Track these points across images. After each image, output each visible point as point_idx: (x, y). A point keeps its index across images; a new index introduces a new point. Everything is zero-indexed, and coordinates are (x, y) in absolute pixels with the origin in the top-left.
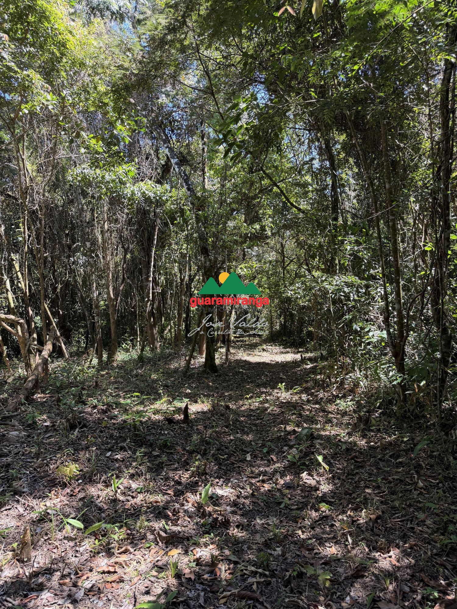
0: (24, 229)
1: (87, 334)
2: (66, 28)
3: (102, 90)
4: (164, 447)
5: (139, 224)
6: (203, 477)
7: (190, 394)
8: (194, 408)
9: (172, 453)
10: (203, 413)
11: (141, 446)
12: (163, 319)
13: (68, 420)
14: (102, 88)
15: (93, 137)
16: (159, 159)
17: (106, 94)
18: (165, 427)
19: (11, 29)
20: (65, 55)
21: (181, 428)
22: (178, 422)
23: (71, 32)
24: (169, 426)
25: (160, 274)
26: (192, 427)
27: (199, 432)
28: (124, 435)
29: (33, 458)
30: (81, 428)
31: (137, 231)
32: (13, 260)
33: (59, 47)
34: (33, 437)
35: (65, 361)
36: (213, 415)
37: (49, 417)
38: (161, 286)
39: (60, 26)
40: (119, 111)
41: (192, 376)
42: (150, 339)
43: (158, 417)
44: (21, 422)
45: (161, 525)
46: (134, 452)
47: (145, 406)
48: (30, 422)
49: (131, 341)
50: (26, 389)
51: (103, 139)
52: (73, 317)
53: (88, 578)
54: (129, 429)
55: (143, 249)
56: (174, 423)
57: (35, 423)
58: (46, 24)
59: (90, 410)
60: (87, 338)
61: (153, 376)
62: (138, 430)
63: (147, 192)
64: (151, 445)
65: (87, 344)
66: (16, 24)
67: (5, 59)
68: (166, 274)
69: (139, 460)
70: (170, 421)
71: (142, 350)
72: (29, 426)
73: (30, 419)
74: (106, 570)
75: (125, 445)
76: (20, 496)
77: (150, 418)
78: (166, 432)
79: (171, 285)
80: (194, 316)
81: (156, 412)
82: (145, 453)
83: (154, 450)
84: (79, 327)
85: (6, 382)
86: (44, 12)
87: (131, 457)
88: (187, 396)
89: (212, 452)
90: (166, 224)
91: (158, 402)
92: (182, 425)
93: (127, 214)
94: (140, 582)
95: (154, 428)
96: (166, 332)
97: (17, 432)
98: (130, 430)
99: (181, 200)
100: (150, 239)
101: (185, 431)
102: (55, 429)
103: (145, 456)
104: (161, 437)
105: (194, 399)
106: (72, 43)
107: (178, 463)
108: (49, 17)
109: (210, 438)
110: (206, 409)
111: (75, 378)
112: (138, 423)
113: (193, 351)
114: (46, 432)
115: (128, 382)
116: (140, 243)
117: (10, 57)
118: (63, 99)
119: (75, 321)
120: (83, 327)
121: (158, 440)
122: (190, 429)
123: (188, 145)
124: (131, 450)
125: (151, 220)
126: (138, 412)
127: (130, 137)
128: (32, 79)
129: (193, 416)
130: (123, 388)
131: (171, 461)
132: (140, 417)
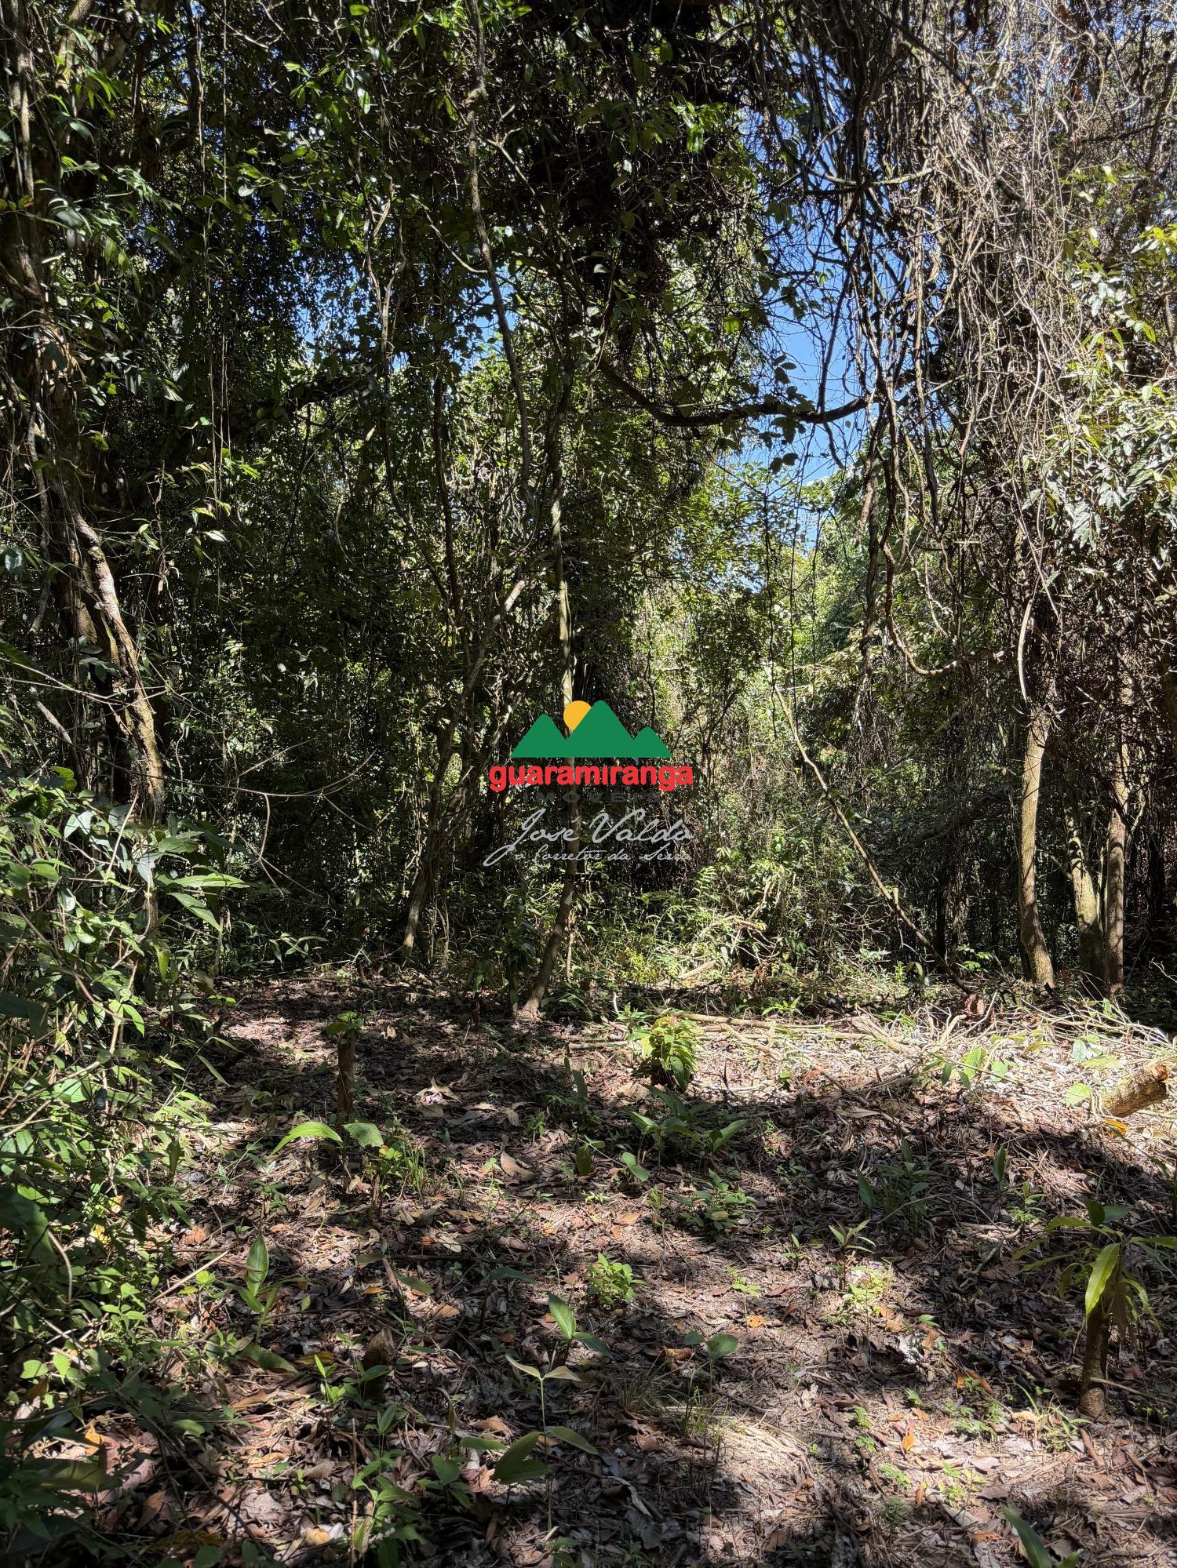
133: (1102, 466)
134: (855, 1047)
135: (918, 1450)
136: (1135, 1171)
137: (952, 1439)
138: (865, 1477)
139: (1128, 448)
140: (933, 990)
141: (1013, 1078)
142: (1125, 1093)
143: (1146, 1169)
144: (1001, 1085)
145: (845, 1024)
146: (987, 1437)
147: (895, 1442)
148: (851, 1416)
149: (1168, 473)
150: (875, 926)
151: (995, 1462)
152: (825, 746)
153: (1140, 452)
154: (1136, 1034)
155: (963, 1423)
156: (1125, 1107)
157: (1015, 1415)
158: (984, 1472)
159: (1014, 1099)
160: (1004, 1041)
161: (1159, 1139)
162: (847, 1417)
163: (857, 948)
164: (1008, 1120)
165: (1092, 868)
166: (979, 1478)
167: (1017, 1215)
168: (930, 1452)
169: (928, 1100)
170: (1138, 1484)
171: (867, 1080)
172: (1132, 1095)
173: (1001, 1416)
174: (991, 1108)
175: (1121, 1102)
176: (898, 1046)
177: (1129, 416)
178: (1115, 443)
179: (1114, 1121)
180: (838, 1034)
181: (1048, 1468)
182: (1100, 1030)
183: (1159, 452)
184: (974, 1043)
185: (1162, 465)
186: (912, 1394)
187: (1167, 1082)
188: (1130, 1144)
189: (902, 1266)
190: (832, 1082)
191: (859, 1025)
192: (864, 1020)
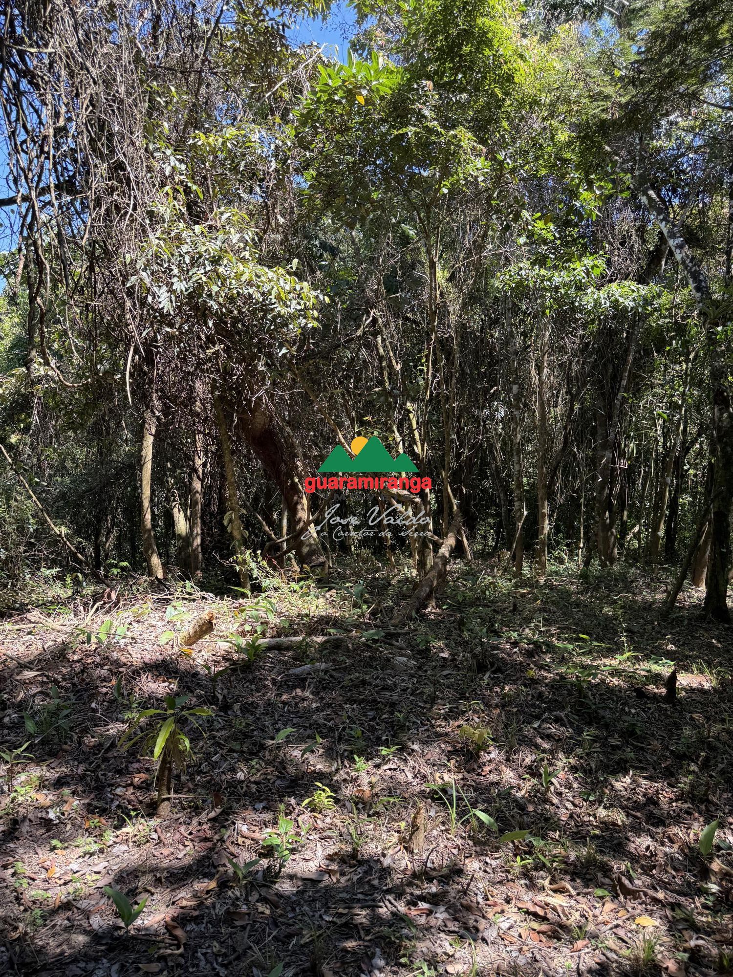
0: (428, 366)
1: (498, 527)
2: (515, 51)
3: (563, 138)
4: (629, 734)
5: (600, 352)
6: (703, 808)
7: (674, 652)
8: (684, 679)
9: (642, 749)
10: (702, 691)
11: (589, 723)
12: (626, 513)
13: (475, 656)
14: (563, 136)
15: (540, 218)
16: (644, 241)
17: (568, 145)
18: (630, 702)
19: (436, 72)
20: (510, 94)
21: (660, 709)
22: (655, 697)
23: (521, 56)
24: (638, 702)
25: (628, 437)
26: (680, 712)
27: (695, 725)
28: (560, 699)
29: (425, 702)
30: (494, 672)
31: (595, 365)
32: (409, 412)
33: (502, 84)
34: (426, 671)
35: (466, 564)
36: (722, 699)
37: (446, 645)
38: (629, 459)
39: (506, 51)
40: (587, 168)
41: (679, 621)
42: (601, 547)
43: (615, 681)
44: (410, 645)
45: (623, 868)
46: (579, 731)
47: (594, 659)
48: (422, 647)
49: (567, 545)
50: (418, 598)
51: (555, 220)
52: (481, 499)
53: (503, 911)
54: (569, 691)
55: (603, 394)
56: (648, 698)
57: (428, 649)
58: (487, 52)
59: (508, 646)
60: (497, 533)
61: (605, 610)
62: (586, 697)
63: (621, 300)
64: (606, 726)
65: (497, 543)
66: (444, 63)
67: (425, 117)
68: (639, 438)
69: (587, 745)
70: (641, 694)
71: (587, 563)
72: (420, 652)
73: (423, 643)
74: (532, 909)
75: (562, 715)
76: (409, 754)
77: (603, 681)
78: (633, 711)
79: (647, 460)
80: (685, 515)
81: (615, 673)
82: (596, 737)
83: (612, 736)
84: (488, 515)
85: (390, 584)
86: (485, 34)
87: (571, 738)
88: (669, 655)
89: (721, 766)
90: (648, 353)
91: (618, 656)
92: (663, 706)
93: (582, 337)
94: (587, 950)
95: (612, 699)
96: (628, 537)
97: (405, 659)
98: (570, 694)
99: (680, 309)
100: (616, 378)
101: (667, 717)
102: (456, 666)
103: (595, 741)
104: (625, 718)
105: (683, 663)
106: (523, 74)
107: (655, 769)
108: (491, 41)
109: (717, 738)
110: (707, 686)
111: (484, 593)
112: (584, 685)
113: (684, 577)
114: (443, 667)
115: (564, 614)
116: (599, 384)
117: (433, 114)
118: (501, 163)
119: (482, 505)
120: (493, 516)
121: (619, 720)
122: (677, 715)
123: (702, 213)
124: (572, 727)
125: (622, 344)
126: (585, 668)
127: (599, 210)
128: (460, 140)
129: (684, 694)
130: (555, 622)
131: (640, 761)
132: (589, 675)
133: (173, 267)
134: (30, 633)
135: (58, 875)
136: (196, 674)
137: (81, 860)
138: (19, 904)
139: (187, 259)
140: (89, 589)
141: (129, 634)
142: (192, 632)
143: (201, 672)
144: (123, 641)
145: (22, 620)
146: (101, 851)
147: (44, 875)
148: (12, 870)
149: (209, 278)
150: (52, 553)
151: (106, 864)
152: (13, 432)
153: (194, 262)
154: (203, 598)
155: (87, 848)
156: (192, 640)
157: (119, 833)
158: (99, 873)
159: (129, 647)
160: (126, 614)
161: (210, 654)
162: (10, 871)
163: (38, 569)
164: (125, 660)
165: (184, 507)
166: (95, 877)
167: (127, 715)
168: (66, 873)
169: (76, 657)
170: (185, 846)
171: (36, 652)
172: (195, 632)
173: (110, 836)
174: (115, 655)
175: (190, 637)
176: (59, 628)
177: (188, 241)
178: (181, 255)
179: (186, 649)
180: (17, 627)
181: (137, 856)
182: (184, 599)
183: (204, 265)
184: (107, 618)
185: (206, 273)
186: (55, 842)
187: (214, 622)
188: (194, 660)
189: (53, 765)
190: (12, 659)
191: (33, 619)
192: (35, 615)
